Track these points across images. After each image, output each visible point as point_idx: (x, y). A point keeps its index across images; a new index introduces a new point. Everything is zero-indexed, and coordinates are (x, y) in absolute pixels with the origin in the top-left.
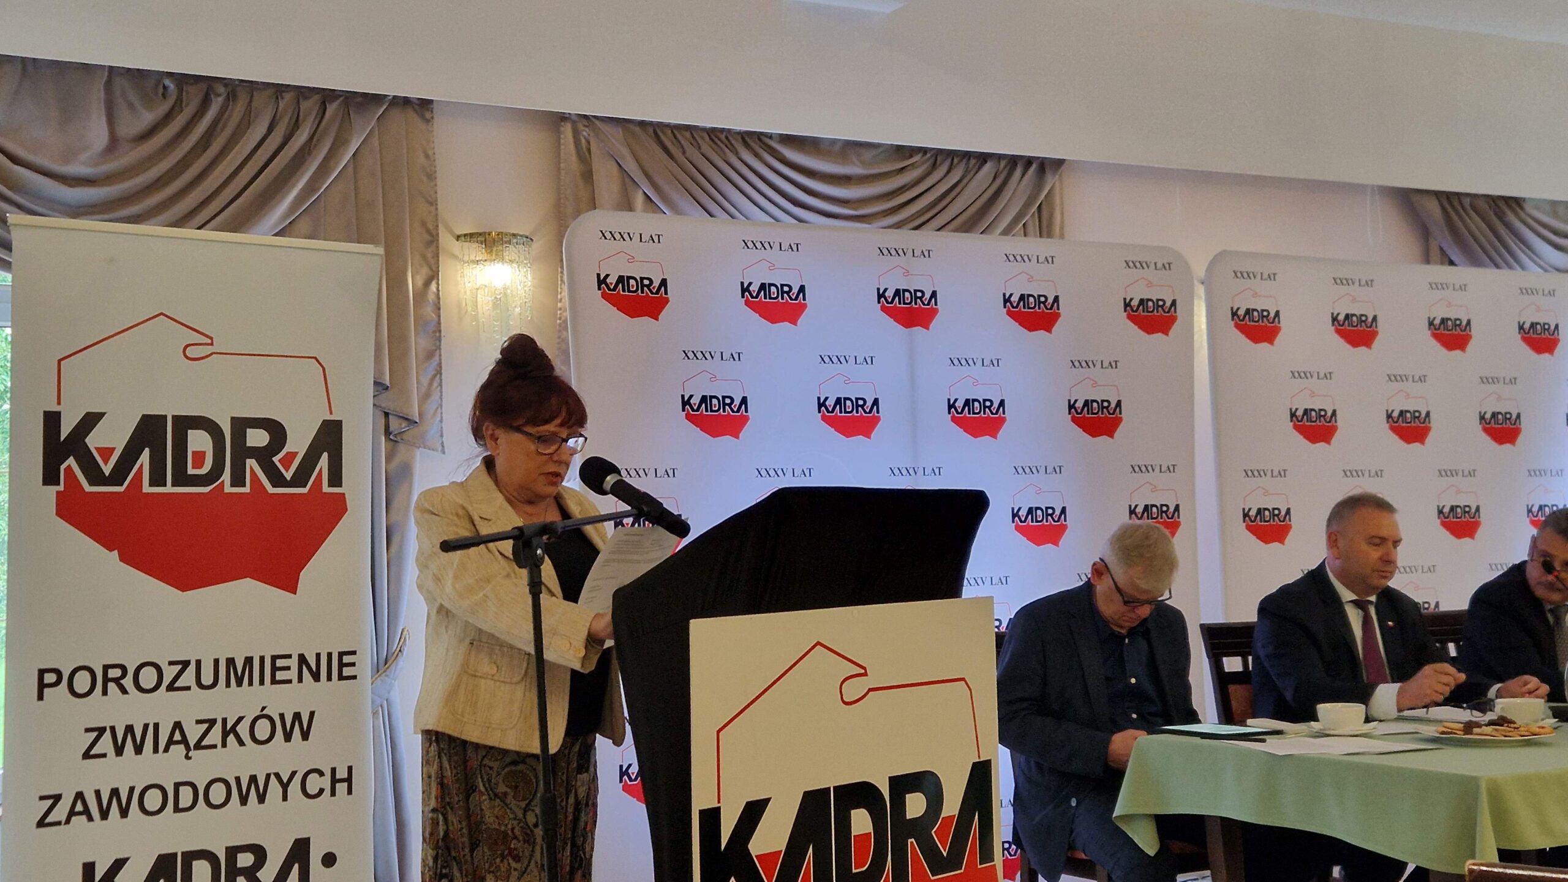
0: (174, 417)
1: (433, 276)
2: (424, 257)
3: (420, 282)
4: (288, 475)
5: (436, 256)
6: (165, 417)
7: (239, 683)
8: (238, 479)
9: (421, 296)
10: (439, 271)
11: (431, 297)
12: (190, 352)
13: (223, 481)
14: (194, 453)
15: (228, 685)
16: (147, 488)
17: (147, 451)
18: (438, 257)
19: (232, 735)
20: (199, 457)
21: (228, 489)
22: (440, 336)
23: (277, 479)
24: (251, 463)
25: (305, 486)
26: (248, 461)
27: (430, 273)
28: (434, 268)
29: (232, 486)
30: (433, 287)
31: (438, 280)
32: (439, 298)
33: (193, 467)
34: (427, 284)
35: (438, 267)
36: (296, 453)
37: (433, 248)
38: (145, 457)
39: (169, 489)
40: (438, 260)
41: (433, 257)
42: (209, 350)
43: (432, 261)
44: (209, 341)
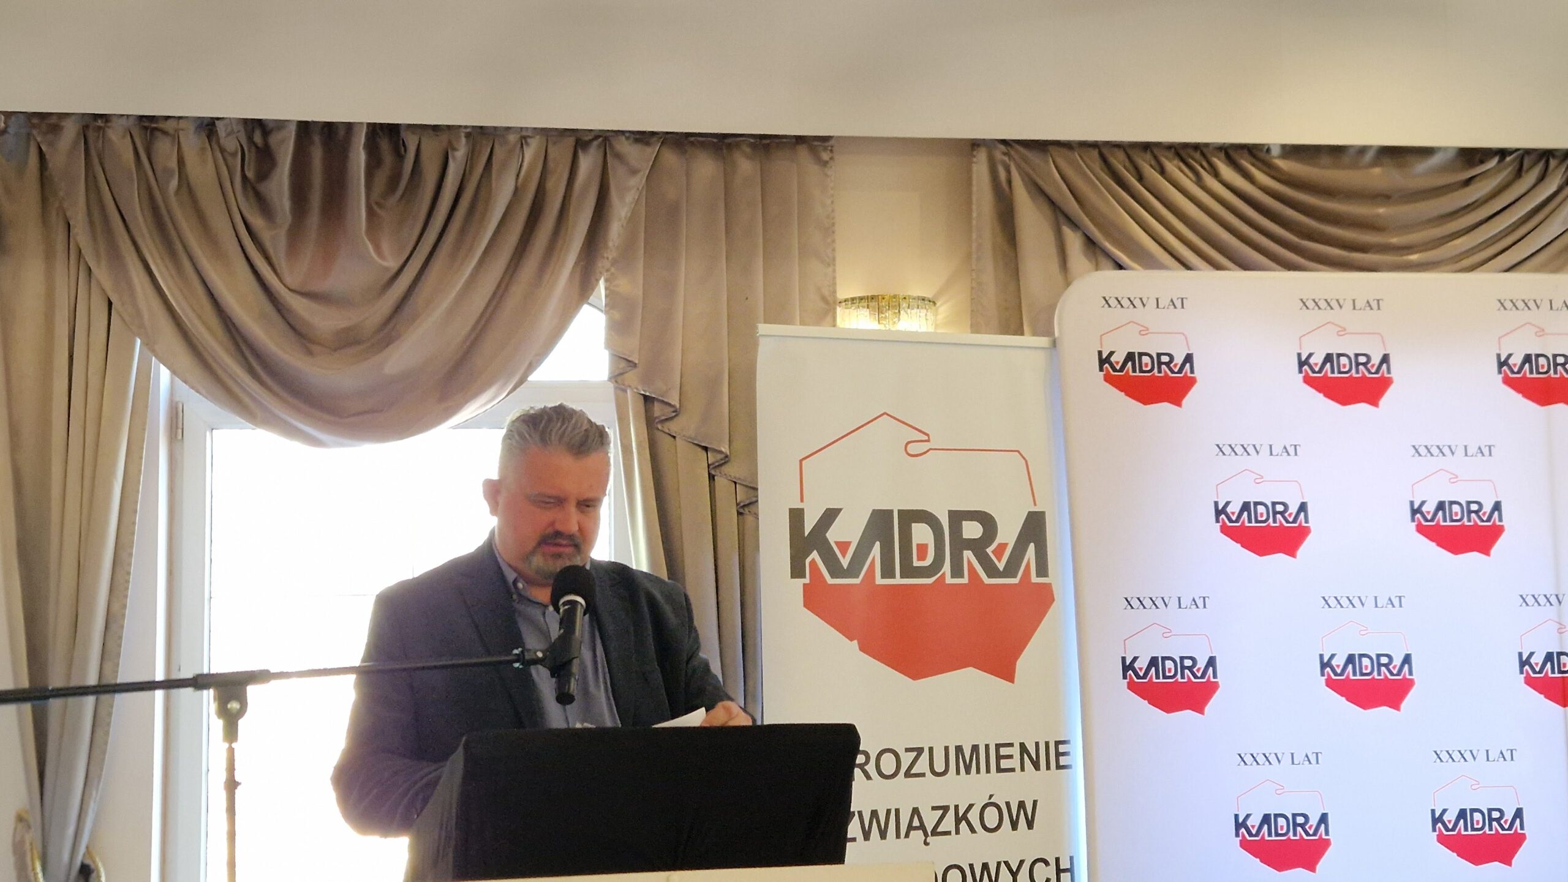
7: (968, 771)
8: (957, 570)
15: (958, 772)
19: (964, 822)
25: (1015, 577)
26: (964, 552)
33: (918, 560)
36: (1007, 544)
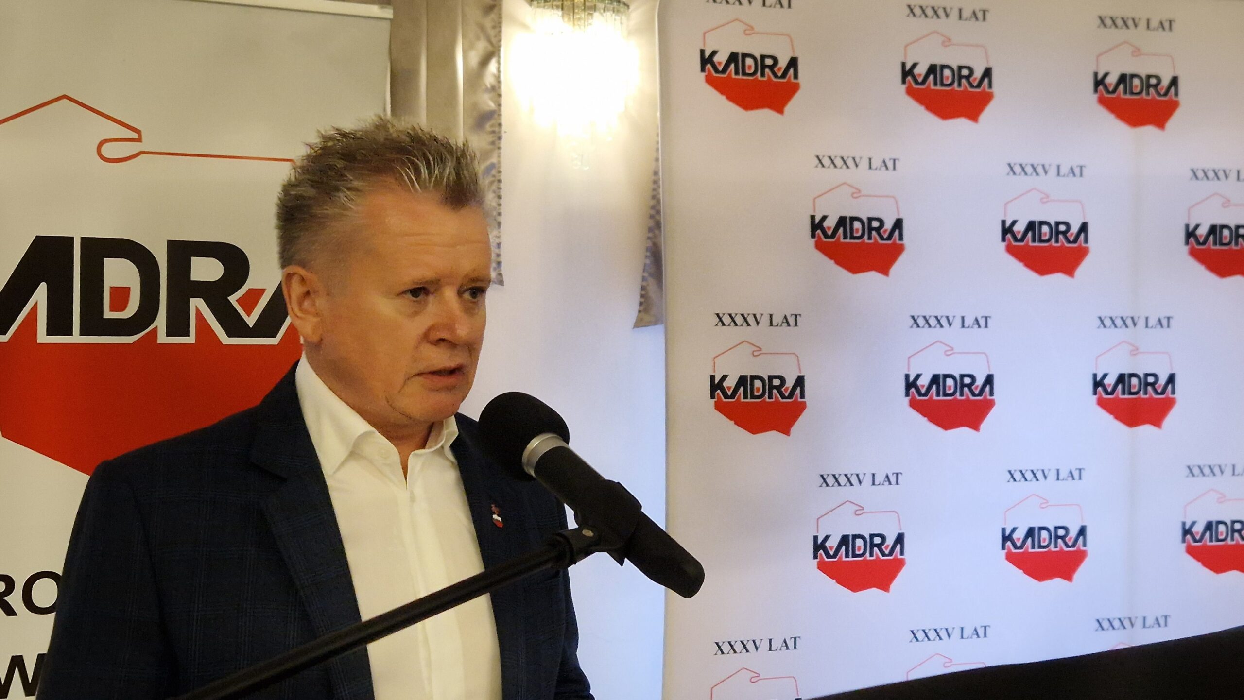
0: (83, 239)
1: (492, 53)
2: (482, 28)
3: (474, 58)
4: (251, 321)
5: (498, 26)
6: (72, 238)
8: (178, 326)
9: (475, 77)
10: (500, 46)
11: (489, 80)
12: (109, 151)
13: (157, 327)
14: (114, 290)
16: (43, 337)
17: (43, 287)
18: (500, 27)
20: (121, 296)
21: (163, 338)
22: (500, 132)
23: (234, 327)
24: (197, 304)
25: (274, 336)
26: (191, 300)
27: (490, 48)
28: (494, 40)
29: (169, 334)
30: (492, 66)
31: (499, 57)
32: (499, 82)
33: (113, 309)
34: (484, 62)
35: (500, 41)
36: (262, 291)
37: (493, 16)
38: (40, 295)
39: (76, 338)
40: (500, 32)
41: (494, 27)
42: (134, 148)
43: (492, 33)
44: (135, 136)
